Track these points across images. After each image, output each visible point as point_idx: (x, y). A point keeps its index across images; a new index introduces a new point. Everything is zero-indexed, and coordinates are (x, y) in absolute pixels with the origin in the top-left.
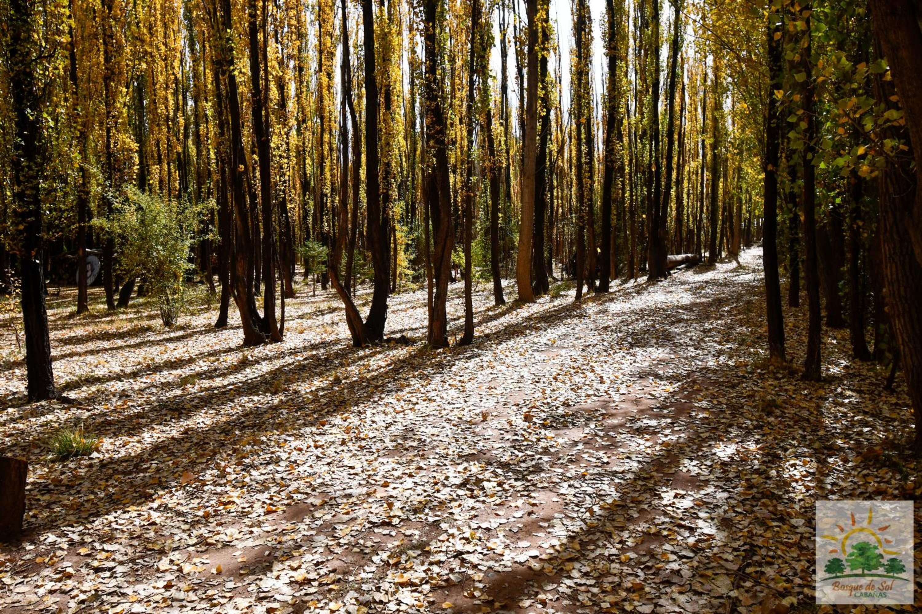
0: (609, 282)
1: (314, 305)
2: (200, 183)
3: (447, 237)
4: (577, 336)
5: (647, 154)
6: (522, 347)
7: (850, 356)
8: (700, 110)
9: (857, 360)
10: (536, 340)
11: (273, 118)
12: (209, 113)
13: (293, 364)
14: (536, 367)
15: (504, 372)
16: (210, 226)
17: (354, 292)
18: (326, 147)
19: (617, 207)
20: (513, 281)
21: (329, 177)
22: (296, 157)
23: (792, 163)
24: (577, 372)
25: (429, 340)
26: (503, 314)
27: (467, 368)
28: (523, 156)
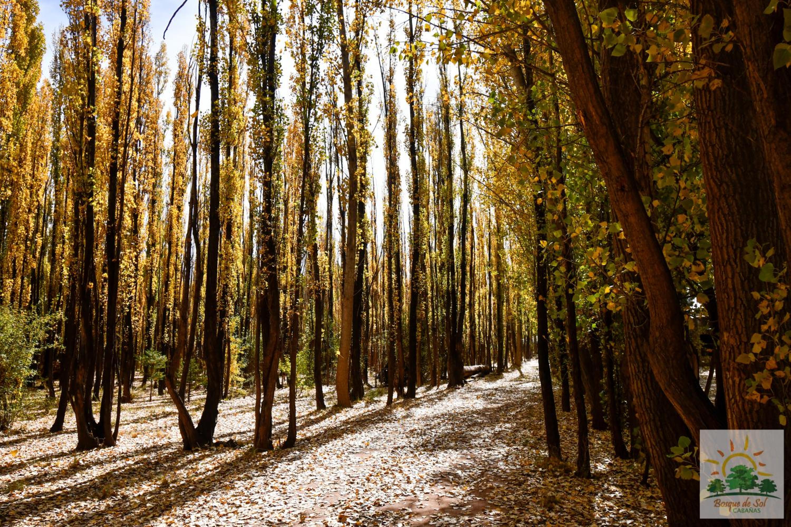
0: (415, 389)
1: (149, 410)
2: (51, 296)
3: (275, 349)
4: (388, 438)
5: (445, 282)
6: (339, 450)
7: (613, 454)
8: (486, 248)
9: (618, 458)
10: (352, 443)
11: (125, 241)
12: (66, 236)
13: (123, 468)
14: (351, 468)
15: (322, 473)
16: (56, 336)
17: (189, 397)
18: (172, 268)
19: (422, 325)
20: (333, 387)
21: (173, 294)
22: (143, 276)
23: (557, 294)
24: (387, 473)
25: (255, 444)
26: (323, 418)
27: (288, 471)
28: (343, 281)
